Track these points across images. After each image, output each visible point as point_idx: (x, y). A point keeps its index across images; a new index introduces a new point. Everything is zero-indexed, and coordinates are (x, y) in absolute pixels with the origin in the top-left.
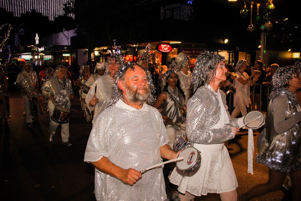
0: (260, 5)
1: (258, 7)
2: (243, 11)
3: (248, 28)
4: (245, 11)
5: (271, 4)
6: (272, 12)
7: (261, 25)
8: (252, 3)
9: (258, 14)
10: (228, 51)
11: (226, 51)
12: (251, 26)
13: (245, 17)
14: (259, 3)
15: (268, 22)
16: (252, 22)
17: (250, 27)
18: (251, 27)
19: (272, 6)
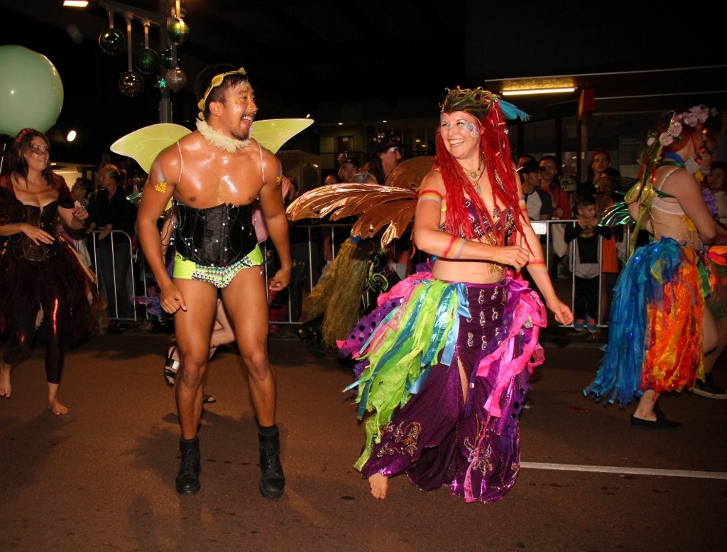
0: (150, 23)
1: (146, 30)
2: (107, 35)
3: (122, 84)
4: (112, 37)
5: (178, 21)
6: (181, 41)
7: (158, 76)
8: (130, 15)
9: (147, 48)
10: (80, 165)
11: (75, 166)
12: (130, 80)
13: (113, 54)
14: (149, 19)
15: (174, 68)
16: (134, 69)
17: (128, 81)
18: (131, 82)
19: (180, 26)
